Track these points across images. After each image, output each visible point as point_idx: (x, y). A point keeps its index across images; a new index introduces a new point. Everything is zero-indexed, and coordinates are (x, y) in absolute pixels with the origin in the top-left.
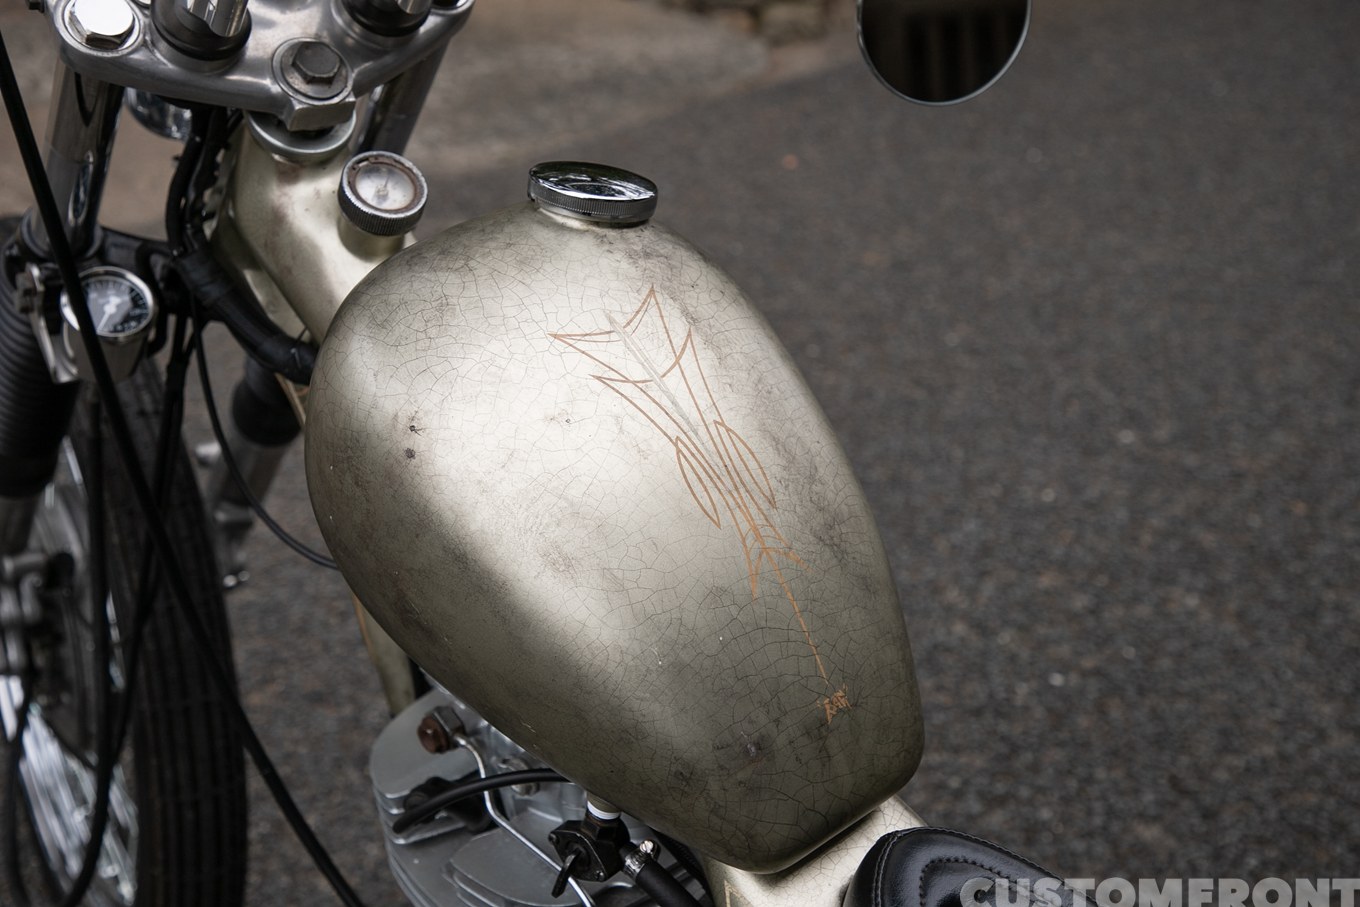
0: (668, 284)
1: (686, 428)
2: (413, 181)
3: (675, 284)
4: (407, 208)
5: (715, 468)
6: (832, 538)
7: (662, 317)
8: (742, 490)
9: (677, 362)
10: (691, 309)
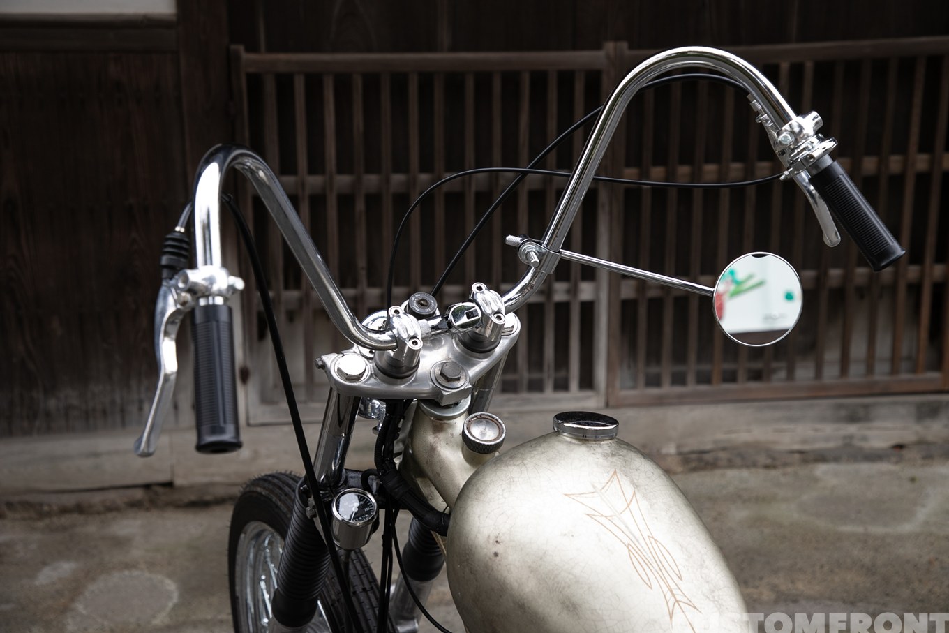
0: (624, 469)
1: (633, 539)
2: (498, 426)
3: (627, 469)
4: (496, 439)
5: (649, 559)
6: (714, 597)
7: (620, 485)
8: (663, 571)
9: (628, 506)
10: (635, 481)
